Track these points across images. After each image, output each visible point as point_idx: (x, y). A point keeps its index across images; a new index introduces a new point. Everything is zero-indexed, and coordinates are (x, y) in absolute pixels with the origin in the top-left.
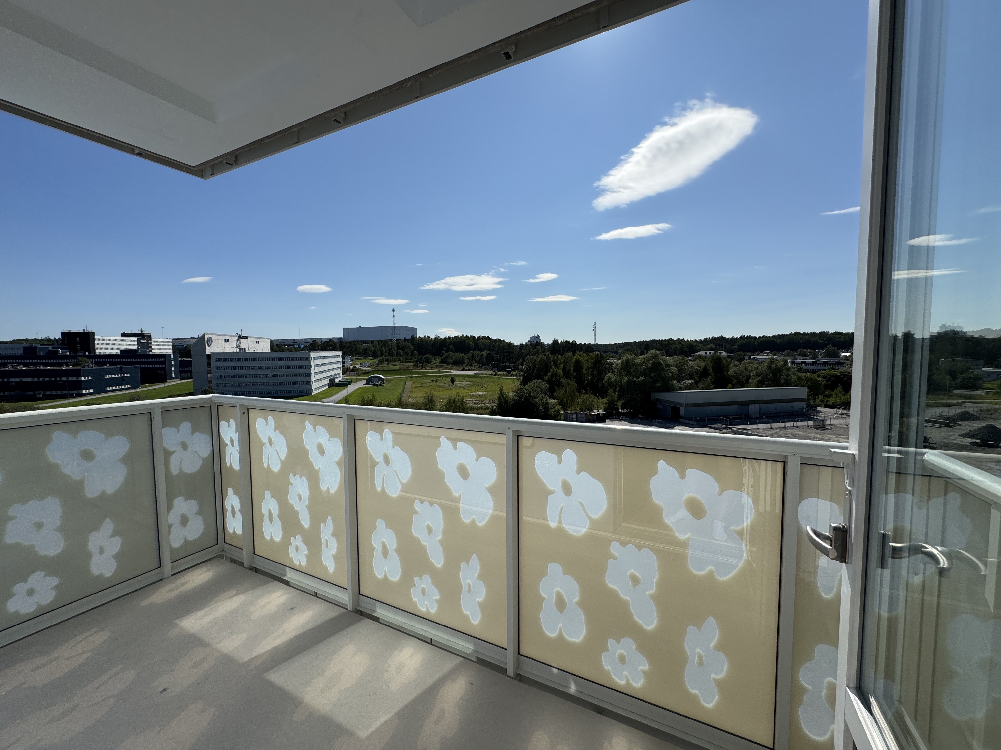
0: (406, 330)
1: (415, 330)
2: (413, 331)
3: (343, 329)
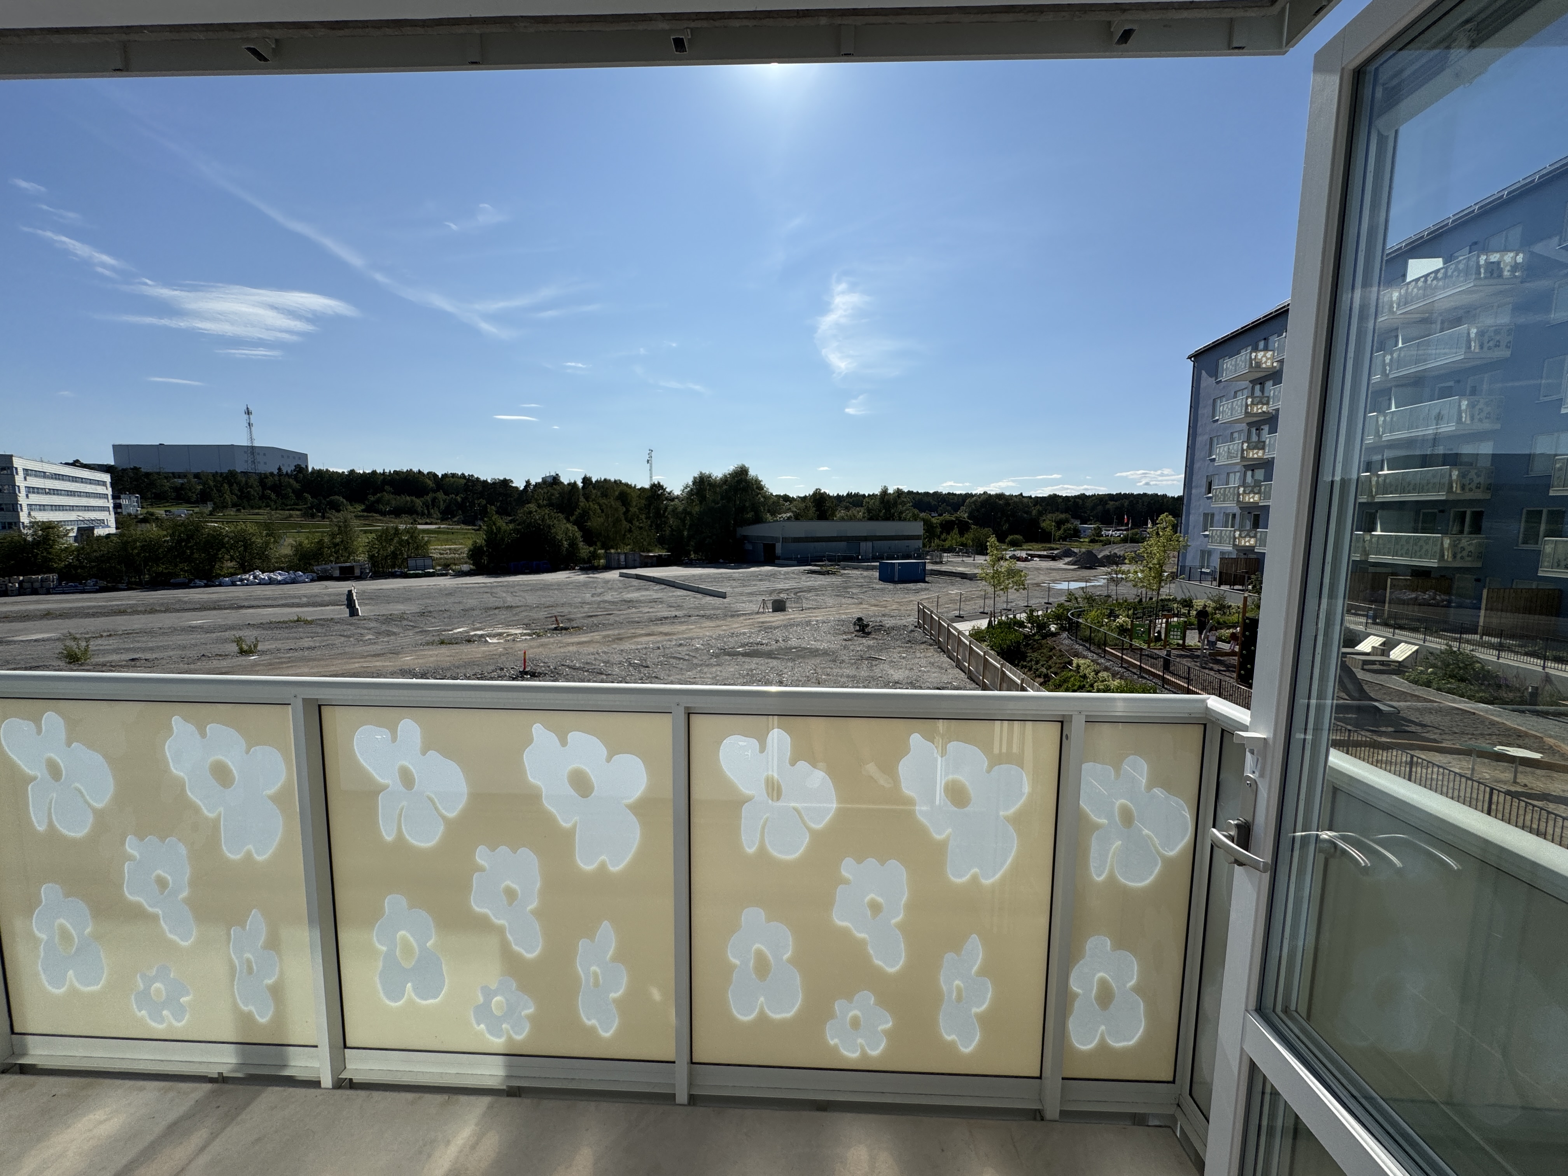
0: (283, 456)
1: (305, 456)
2: (299, 457)
3: (113, 445)
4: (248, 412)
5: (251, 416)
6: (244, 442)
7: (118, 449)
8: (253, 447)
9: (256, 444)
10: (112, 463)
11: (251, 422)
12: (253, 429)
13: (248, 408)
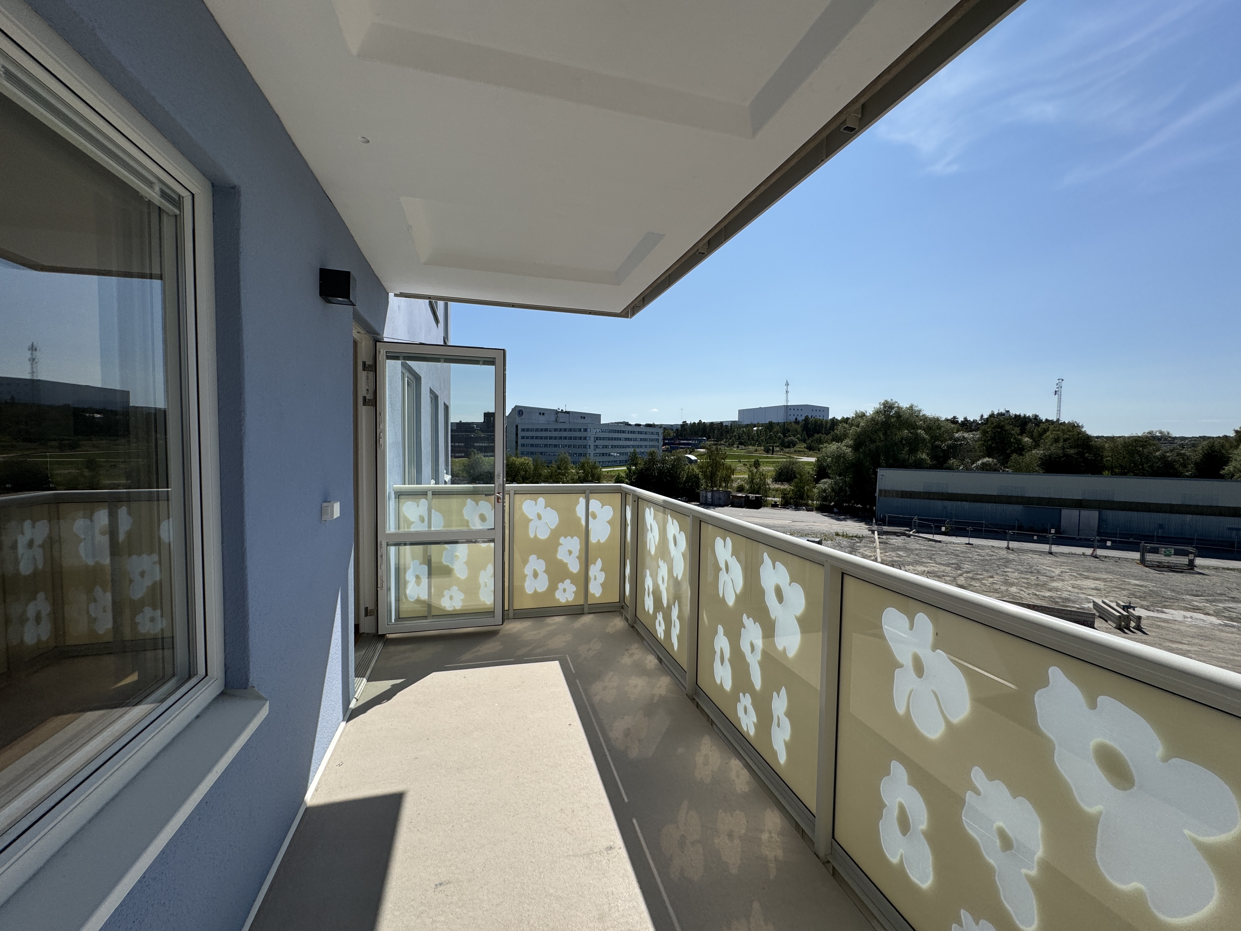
0: (813, 410)
1: (826, 410)
2: (823, 411)
3: (739, 411)
4: (787, 384)
5: (788, 387)
6: (782, 403)
7: (741, 412)
8: (787, 406)
9: (789, 404)
10: (737, 420)
11: (788, 390)
12: (789, 394)
13: (787, 382)
